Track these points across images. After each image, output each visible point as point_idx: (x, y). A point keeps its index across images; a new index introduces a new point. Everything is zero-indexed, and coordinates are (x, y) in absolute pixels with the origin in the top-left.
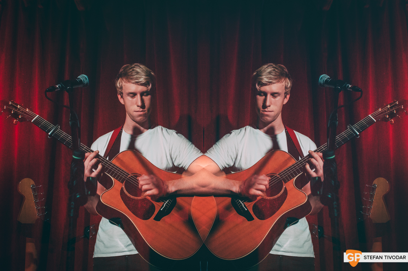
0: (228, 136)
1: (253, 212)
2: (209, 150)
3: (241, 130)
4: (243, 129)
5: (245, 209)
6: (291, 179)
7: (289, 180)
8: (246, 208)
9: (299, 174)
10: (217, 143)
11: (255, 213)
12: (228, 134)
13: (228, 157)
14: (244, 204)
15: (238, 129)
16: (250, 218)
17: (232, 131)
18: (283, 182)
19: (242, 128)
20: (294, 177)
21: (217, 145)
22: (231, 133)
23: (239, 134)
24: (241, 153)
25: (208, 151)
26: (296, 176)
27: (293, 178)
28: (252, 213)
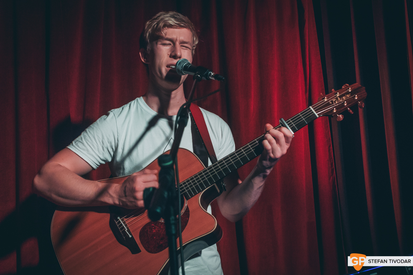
0: (105, 119)
1: (140, 240)
2: (76, 140)
3: (123, 108)
4: (126, 107)
5: (129, 235)
6: (196, 194)
7: (192, 196)
8: (131, 234)
9: (207, 188)
10: (87, 130)
11: (142, 243)
12: (104, 116)
13: (103, 150)
14: (128, 228)
15: (118, 107)
16: (135, 250)
17: (110, 112)
18: (184, 197)
19: (126, 105)
20: (200, 191)
21: (86, 132)
22: (107, 115)
23: (119, 115)
24: (123, 143)
25: (73, 142)
26: (203, 190)
27: (199, 193)
28: (138, 241)
